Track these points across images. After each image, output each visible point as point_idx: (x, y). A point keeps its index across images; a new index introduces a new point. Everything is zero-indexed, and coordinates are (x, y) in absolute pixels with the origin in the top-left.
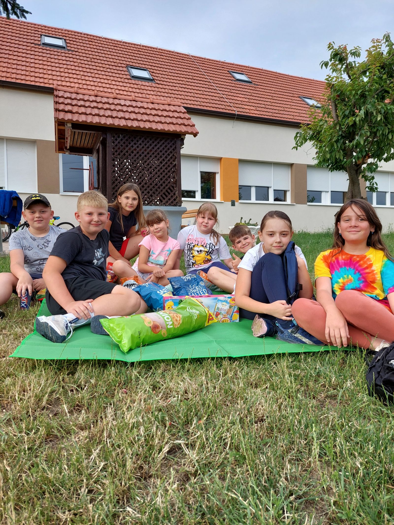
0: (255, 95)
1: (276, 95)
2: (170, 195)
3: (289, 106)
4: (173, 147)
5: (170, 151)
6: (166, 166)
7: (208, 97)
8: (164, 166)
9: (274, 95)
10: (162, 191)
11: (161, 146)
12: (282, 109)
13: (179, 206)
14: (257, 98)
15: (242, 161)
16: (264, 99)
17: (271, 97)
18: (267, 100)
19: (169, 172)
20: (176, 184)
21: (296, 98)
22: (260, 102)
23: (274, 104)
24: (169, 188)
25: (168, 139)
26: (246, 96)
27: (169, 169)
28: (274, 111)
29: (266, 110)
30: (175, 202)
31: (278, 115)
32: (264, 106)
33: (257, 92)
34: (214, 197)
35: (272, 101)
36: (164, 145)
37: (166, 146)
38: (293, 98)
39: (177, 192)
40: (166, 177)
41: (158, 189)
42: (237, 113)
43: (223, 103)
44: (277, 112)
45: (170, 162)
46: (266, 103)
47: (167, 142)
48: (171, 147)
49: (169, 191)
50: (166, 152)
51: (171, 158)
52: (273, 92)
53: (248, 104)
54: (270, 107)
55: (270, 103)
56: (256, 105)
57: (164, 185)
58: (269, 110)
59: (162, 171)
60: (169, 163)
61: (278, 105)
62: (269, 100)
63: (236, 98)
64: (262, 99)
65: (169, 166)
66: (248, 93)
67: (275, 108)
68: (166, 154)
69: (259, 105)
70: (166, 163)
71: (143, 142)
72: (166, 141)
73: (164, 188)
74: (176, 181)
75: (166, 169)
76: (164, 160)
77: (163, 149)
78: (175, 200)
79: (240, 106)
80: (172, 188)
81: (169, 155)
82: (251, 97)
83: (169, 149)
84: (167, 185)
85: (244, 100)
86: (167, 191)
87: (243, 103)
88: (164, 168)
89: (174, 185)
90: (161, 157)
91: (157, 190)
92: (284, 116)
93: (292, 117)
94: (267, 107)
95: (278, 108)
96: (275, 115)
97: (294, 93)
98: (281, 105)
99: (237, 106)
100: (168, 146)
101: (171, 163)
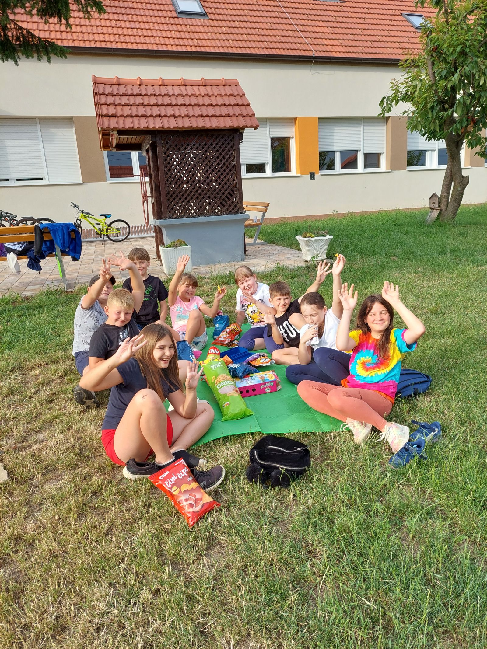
0: (340, 19)
1: (370, 16)
2: (231, 201)
3: (386, 33)
4: (231, 144)
5: (227, 149)
6: (224, 168)
7: (278, 33)
8: (222, 167)
9: (367, 16)
10: (221, 197)
11: (217, 144)
12: (377, 38)
13: (241, 213)
14: (343, 25)
15: (322, 120)
16: (353, 26)
17: (361, 21)
18: (356, 26)
19: (228, 174)
20: (236, 187)
21: (396, 18)
22: (347, 31)
23: (366, 32)
24: (229, 193)
25: (225, 135)
26: (328, 24)
27: (228, 171)
28: (365, 44)
29: (354, 43)
30: (236, 209)
31: (370, 50)
32: (351, 37)
33: (343, 14)
34: (288, 169)
35: (363, 26)
36: (221, 142)
37: (223, 144)
38: (393, 18)
39: (238, 197)
40: (225, 180)
41: (217, 196)
42: (314, 54)
43: (297, 40)
44: (369, 44)
45: (229, 162)
46: (354, 31)
47: (224, 139)
48: (229, 144)
49: (229, 196)
50: (223, 151)
51: (230, 157)
52: (366, 10)
53: (331, 36)
54: (360, 38)
55: (360, 32)
56: (341, 37)
57: (223, 191)
58: (357, 44)
59: (219, 174)
60: (227, 164)
61: (372, 32)
62: (360, 26)
63: (315, 29)
64: (350, 26)
65: (227, 167)
66: (330, 19)
67: (367, 38)
68: (223, 154)
69: (345, 37)
70: (224, 164)
71: (196, 142)
72: (223, 137)
73: (223, 194)
74: (236, 184)
75: (225, 171)
76: (221, 161)
77: (220, 147)
78: (236, 206)
79: (320, 41)
80: (232, 193)
81: (226, 154)
82: (335, 25)
83: (226, 147)
84: (226, 190)
85: (325, 30)
86: (226, 197)
87: (324, 36)
88: (222, 171)
89: (234, 189)
90: (218, 157)
91: (215, 197)
92: (378, 50)
93: (389, 51)
94: (356, 38)
95: (370, 38)
96: (367, 50)
97: (396, 7)
98: (376, 33)
99: (316, 41)
100: (226, 144)
101: (230, 164)
